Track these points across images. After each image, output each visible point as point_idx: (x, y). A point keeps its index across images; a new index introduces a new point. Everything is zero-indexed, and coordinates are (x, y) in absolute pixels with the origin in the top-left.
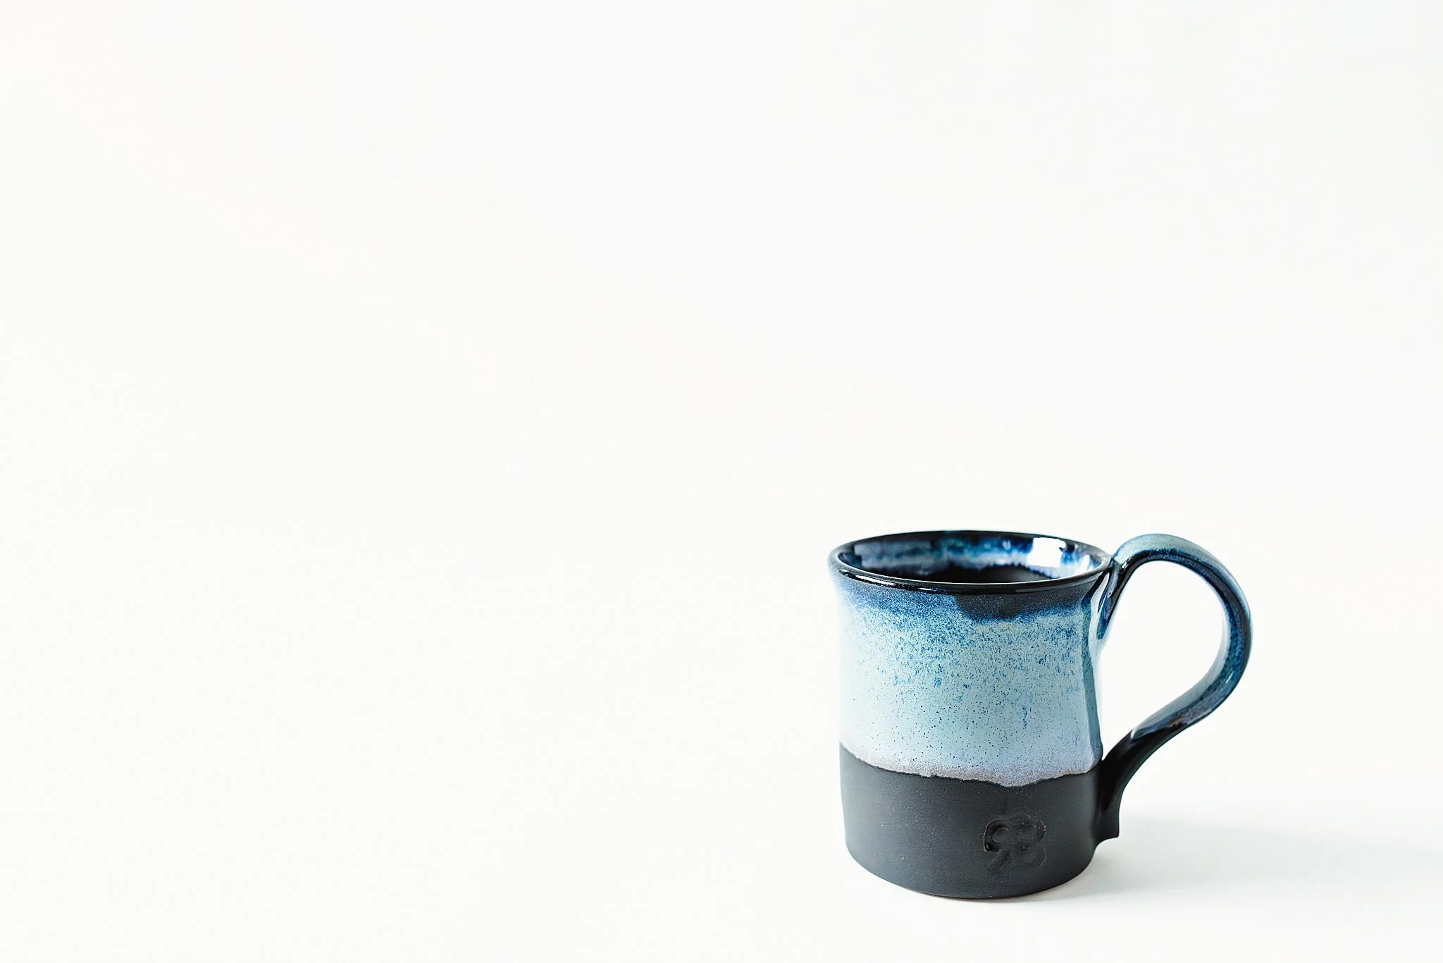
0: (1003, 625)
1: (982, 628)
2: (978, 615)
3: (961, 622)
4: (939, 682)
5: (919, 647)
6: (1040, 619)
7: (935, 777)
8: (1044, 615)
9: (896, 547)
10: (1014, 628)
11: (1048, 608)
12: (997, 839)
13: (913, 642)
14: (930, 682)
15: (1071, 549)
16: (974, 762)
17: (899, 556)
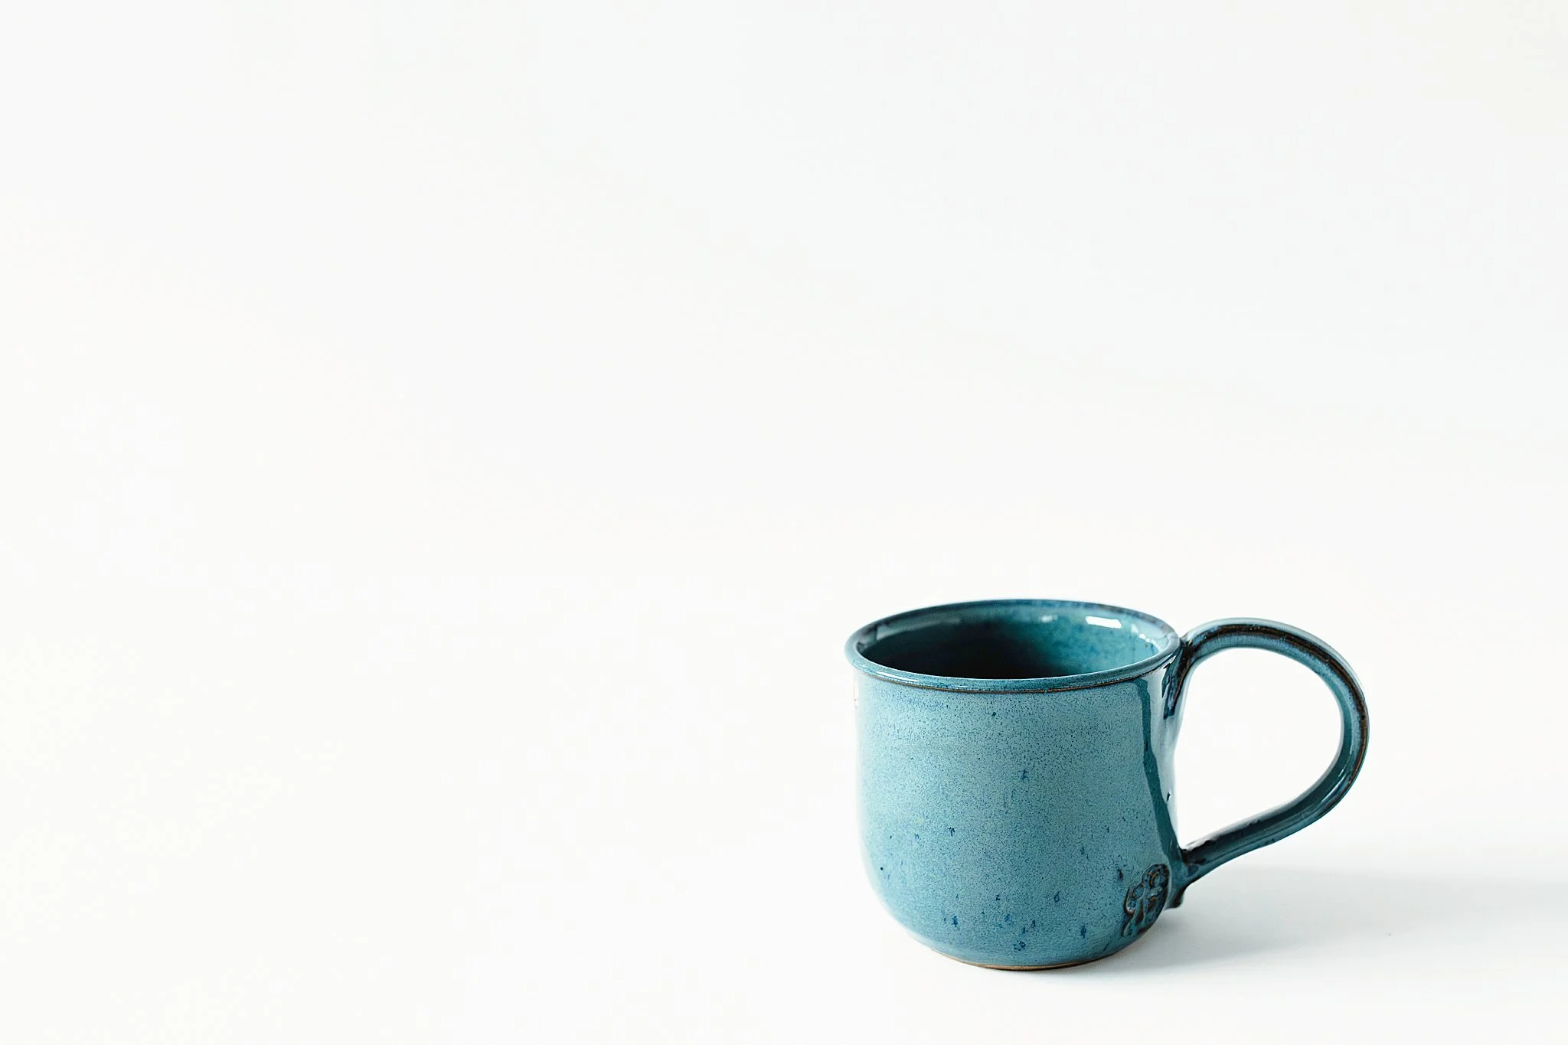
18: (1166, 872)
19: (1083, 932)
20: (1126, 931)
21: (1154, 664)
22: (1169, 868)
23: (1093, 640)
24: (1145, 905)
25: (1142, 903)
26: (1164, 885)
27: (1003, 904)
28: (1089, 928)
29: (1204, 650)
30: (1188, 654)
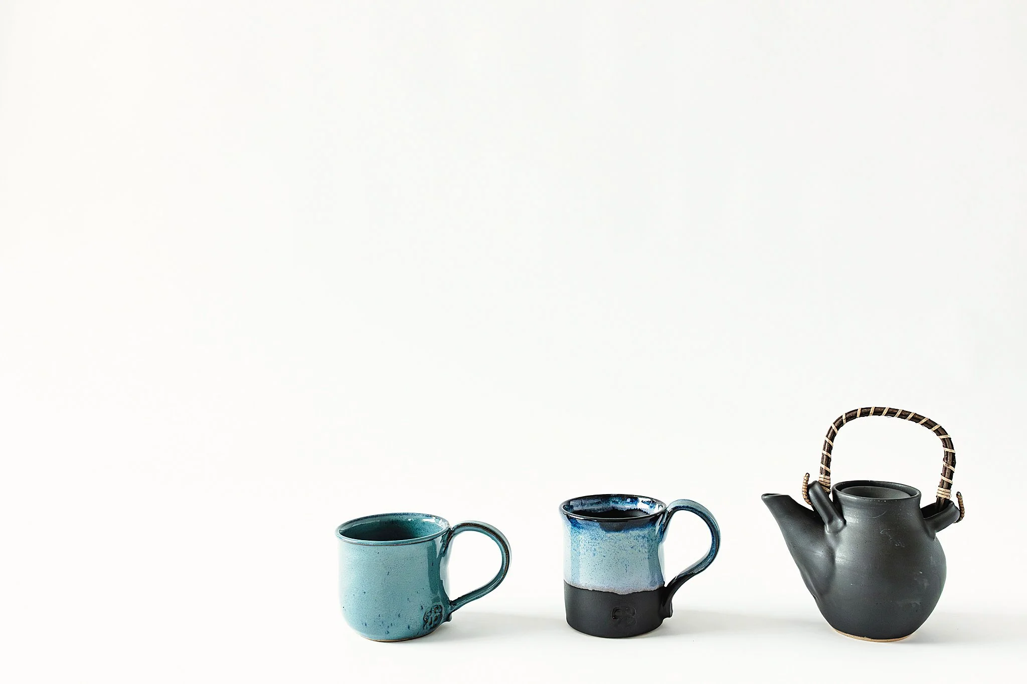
0: (617, 534)
1: (609, 535)
2: (608, 530)
3: (602, 533)
4: (594, 555)
5: (587, 541)
6: (631, 532)
7: (594, 590)
8: (632, 530)
9: (592, 501)
10: (621, 535)
11: (634, 528)
12: (617, 614)
13: (585, 540)
14: (591, 554)
15: (653, 502)
16: (607, 585)
17: (592, 504)
18: (441, 608)
19: (409, 627)
20: (425, 627)
21: (438, 536)
22: (443, 606)
23: (427, 528)
24: (433, 619)
25: (432, 618)
26: (441, 612)
27: (381, 617)
28: (411, 626)
29: (456, 532)
30: (450, 534)
